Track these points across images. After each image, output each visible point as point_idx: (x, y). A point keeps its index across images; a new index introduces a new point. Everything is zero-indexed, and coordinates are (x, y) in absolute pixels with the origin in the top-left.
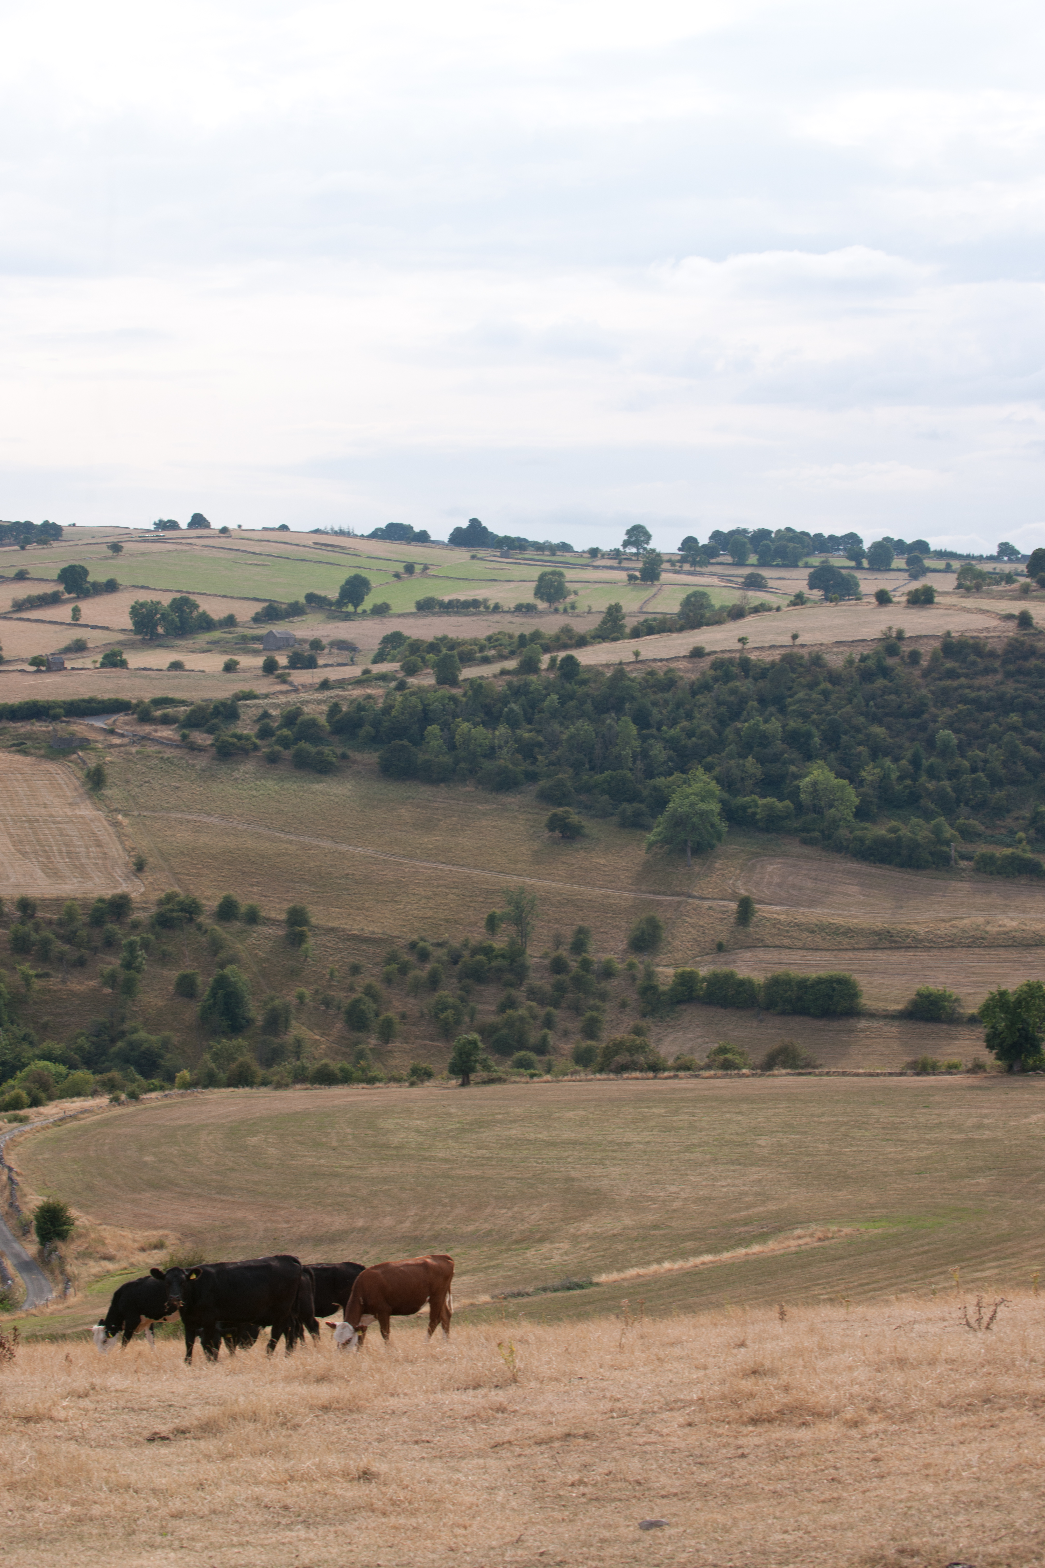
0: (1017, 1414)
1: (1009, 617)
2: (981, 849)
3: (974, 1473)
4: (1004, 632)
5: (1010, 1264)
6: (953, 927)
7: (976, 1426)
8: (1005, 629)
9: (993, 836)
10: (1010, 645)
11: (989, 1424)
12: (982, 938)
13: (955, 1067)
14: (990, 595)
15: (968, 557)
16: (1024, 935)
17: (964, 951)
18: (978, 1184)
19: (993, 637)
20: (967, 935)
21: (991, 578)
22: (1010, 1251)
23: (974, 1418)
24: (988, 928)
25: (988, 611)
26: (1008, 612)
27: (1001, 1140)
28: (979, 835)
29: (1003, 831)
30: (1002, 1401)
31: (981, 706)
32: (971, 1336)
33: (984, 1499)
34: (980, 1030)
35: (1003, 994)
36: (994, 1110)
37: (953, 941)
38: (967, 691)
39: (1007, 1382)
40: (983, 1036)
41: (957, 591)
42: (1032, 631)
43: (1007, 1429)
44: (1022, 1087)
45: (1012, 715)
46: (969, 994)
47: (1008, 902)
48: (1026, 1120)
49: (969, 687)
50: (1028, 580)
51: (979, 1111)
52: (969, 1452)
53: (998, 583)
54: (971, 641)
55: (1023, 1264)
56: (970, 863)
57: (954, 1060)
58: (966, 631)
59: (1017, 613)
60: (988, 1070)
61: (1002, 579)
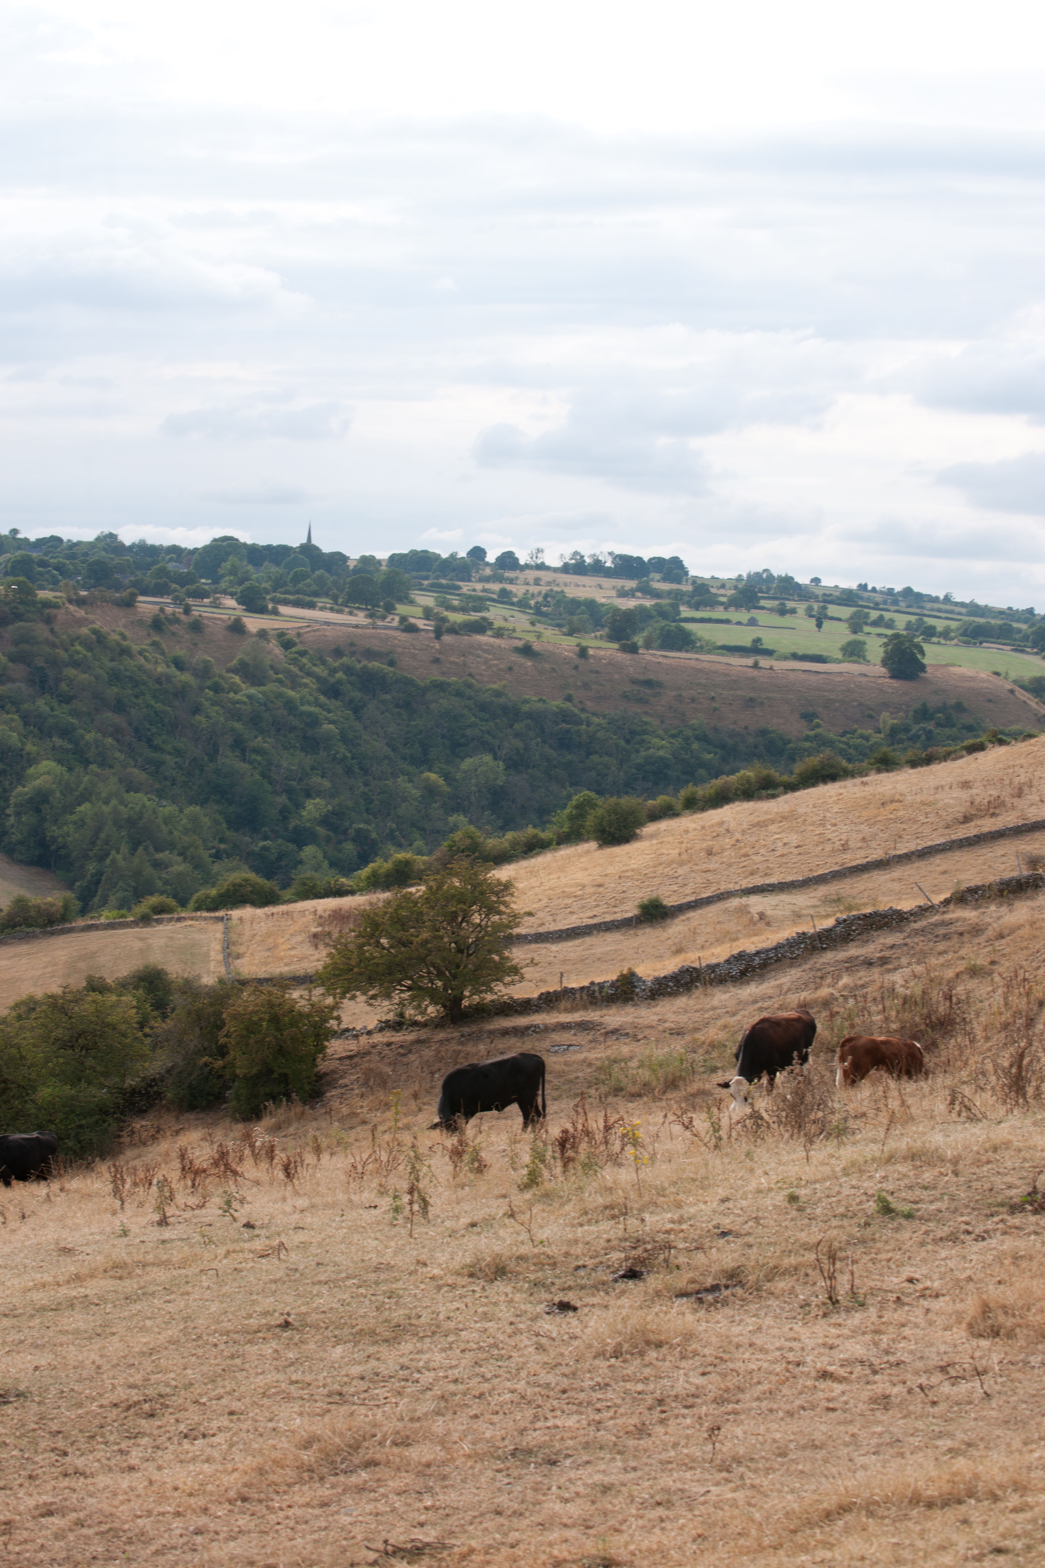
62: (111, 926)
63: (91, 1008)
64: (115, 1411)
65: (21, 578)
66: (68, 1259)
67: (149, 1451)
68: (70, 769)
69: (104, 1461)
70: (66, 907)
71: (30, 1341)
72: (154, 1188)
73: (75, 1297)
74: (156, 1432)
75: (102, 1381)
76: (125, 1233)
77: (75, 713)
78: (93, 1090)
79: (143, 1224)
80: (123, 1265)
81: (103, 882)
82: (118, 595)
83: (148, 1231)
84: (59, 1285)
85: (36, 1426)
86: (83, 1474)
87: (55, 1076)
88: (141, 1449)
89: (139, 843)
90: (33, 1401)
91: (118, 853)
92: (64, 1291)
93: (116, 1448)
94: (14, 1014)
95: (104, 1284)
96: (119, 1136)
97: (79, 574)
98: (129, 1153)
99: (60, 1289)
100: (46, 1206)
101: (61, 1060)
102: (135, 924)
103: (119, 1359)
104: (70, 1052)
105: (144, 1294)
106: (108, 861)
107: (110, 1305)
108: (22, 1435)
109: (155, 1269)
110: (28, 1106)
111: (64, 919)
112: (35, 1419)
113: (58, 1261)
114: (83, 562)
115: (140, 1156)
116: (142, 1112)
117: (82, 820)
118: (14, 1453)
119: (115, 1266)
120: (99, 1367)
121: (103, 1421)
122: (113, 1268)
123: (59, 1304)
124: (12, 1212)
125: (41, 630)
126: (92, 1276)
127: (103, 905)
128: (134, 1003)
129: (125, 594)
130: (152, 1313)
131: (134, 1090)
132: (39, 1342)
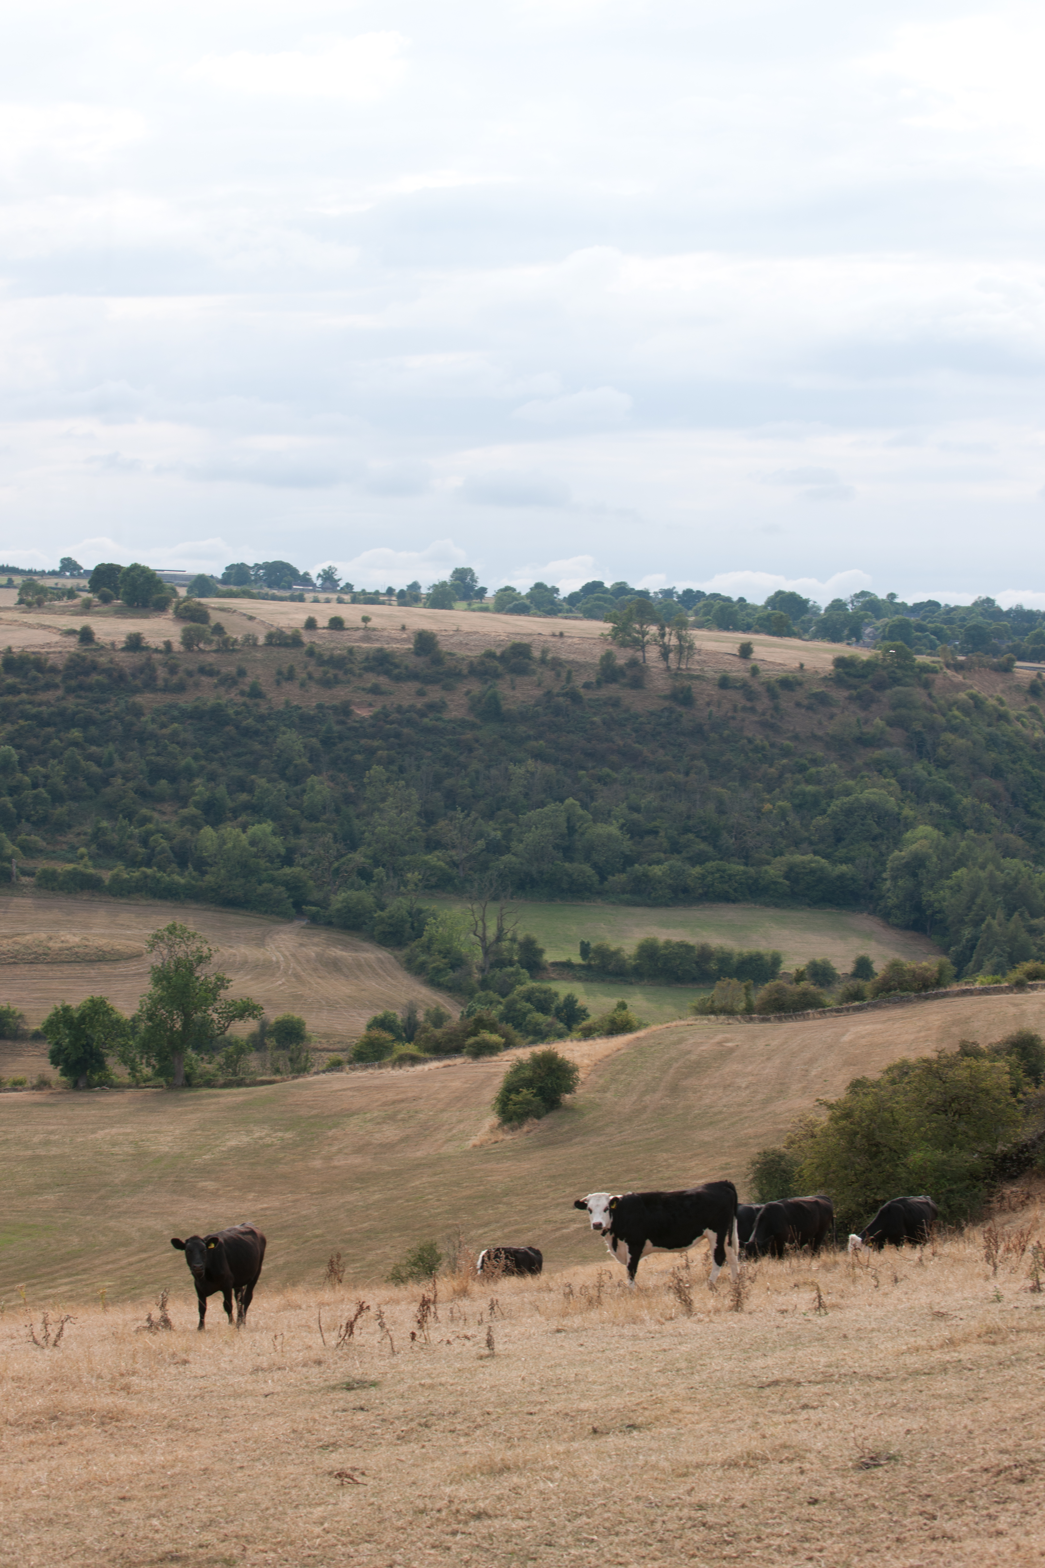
0: (85, 1431)
1: (71, 632)
2: (42, 865)
3: (44, 1491)
4: (66, 647)
5: (81, 1280)
6: (16, 943)
7: (45, 1444)
8: (67, 644)
9: (54, 852)
10: (71, 660)
11: (57, 1441)
12: (45, 954)
13: (21, 1083)
14: (52, 611)
15: (30, 572)
16: (87, 951)
17: (27, 967)
18: (46, 1201)
19: (54, 652)
20: (30, 951)
21: (53, 593)
22: (81, 1267)
23: (41, 1435)
24: (51, 944)
25: (49, 627)
26: (69, 628)
27: (69, 1156)
28: (41, 851)
29: (65, 847)
30: (68, 1418)
31: (42, 722)
32: (38, 1353)
33: (54, 1517)
34: (45, 1046)
35: (66, 1009)
36: (60, 1127)
37: (15, 957)
38: (29, 706)
39: (74, 1399)
40: (47, 1052)
41: (18, 606)
42: (94, 647)
43: (75, 1446)
44: (88, 1103)
45: (73, 730)
46: (33, 1010)
47: (70, 918)
48: (93, 1136)
49: (30, 703)
50: (90, 595)
51: (45, 1127)
52: (38, 1470)
53: (60, 598)
54: (33, 657)
55: (95, 1280)
56: (32, 879)
57: (20, 1077)
58: (27, 647)
59: (78, 629)
60: (54, 1086)
61: (64, 594)
62: (985, 991)
63: (966, 1074)
64: (985, 1476)
65: (899, 643)
66: (942, 1324)
67: (1018, 1516)
68: (947, 834)
69: (972, 1525)
70: (941, 972)
71: (902, 1404)
72: (1028, 1254)
73: (948, 1362)
74: (1025, 1497)
75: (974, 1445)
76: (998, 1299)
77: (952, 778)
78: (965, 1155)
79: (1016, 1289)
80: (995, 1331)
81: (978, 947)
82: (995, 660)
83: (1021, 1297)
84: (932, 1349)
85: (906, 1490)
86: (951, 1538)
87: (928, 1140)
88: (1009, 1514)
89: (1015, 909)
90: (904, 1464)
91: (994, 918)
92: (937, 1355)
93: (985, 1512)
94: (887, 1077)
95: (977, 1349)
96: (989, 1202)
97: (957, 639)
98: (998, 1219)
99: (933, 1354)
100: (919, 1270)
101: (934, 1125)
102: (1009, 990)
103: (991, 1424)
104: (943, 1116)
105: (1017, 1360)
106: (983, 926)
107: (983, 1370)
108: (892, 1498)
109: (1029, 1335)
110: (899, 1170)
111: (939, 983)
112: (905, 1482)
113: (931, 1325)
114: (961, 627)
115: (1009, 1222)
116: (1012, 1178)
117: (959, 886)
118: (882, 1516)
119: (990, 1332)
120: (970, 1432)
121: (973, 1485)
122: (987, 1333)
123: (932, 1368)
124: (885, 1275)
125: (919, 695)
126: (966, 1341)
127: (978, 971)
128: (1007, 1069)
129: (1003, 659)
130: (1026, 1379)
131: (1005, 1155)
132: (911, 1406)
